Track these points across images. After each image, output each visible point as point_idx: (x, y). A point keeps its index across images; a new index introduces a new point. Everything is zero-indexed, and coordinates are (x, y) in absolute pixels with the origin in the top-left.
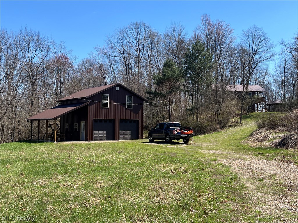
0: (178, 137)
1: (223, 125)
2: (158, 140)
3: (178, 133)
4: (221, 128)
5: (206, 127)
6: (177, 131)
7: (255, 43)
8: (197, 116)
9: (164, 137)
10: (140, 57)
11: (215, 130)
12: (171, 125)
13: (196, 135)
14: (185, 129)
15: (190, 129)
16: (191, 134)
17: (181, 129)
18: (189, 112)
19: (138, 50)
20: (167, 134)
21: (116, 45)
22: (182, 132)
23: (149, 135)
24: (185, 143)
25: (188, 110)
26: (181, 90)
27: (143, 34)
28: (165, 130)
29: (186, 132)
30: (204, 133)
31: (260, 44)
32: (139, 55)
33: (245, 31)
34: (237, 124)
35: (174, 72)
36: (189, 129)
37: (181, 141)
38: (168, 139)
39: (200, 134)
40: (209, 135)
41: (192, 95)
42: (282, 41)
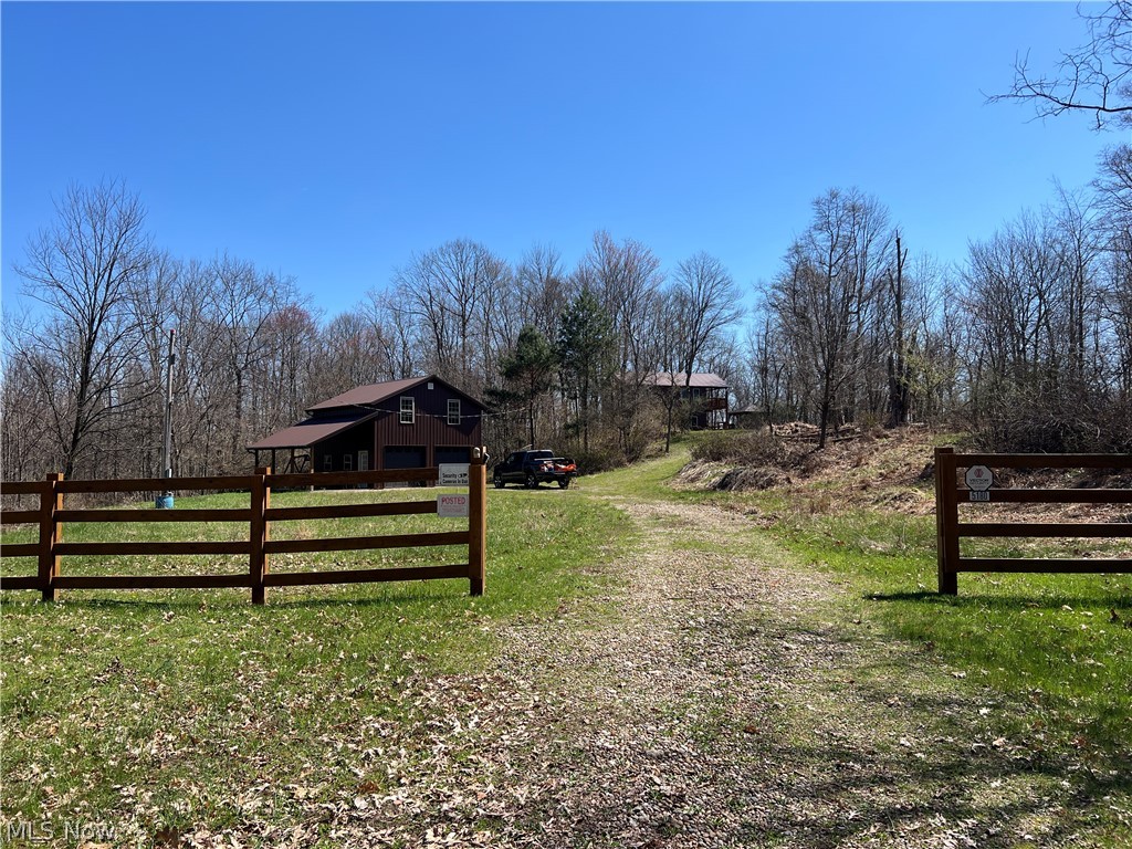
0: (549, 477)
1: (634, 455)
2: (511, 485)
3: (550, 469)
4: (630, 461)
5: (602, 460)
6: (548, 465)
7: (703, 287)
8: (585, 438)
9: (524, 477)
10: (467, 313)
11: (619, 464)
12: (536, 455)
13: (583, 475)
14: (562, 462)
15: (571, 462)
16: (573, 470)
17: (555, 462)
18: (570, 431)
19: (463, 298)
20: (529, 472)
21: (415, 288)
22: (556, 468)
23: (495, 476)
24: (562, 487)
25: (567, 427)
26: (554, 388)
27: (472, 265)
28: (527, 464)
29: (563, 467)
30: (599, 470)
31: (714, 291)
32: (464, 310)
33: (684, 263)
34: (660, 453)
35: (540, 352)
36: (568, 462)
37: (555, 484)
38: (531, 481)
39: (591, 473)
40: (608, 473)
41: (575, 398)
42: (760, 284)
